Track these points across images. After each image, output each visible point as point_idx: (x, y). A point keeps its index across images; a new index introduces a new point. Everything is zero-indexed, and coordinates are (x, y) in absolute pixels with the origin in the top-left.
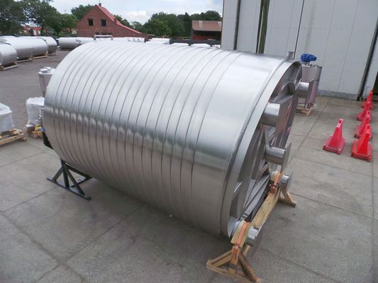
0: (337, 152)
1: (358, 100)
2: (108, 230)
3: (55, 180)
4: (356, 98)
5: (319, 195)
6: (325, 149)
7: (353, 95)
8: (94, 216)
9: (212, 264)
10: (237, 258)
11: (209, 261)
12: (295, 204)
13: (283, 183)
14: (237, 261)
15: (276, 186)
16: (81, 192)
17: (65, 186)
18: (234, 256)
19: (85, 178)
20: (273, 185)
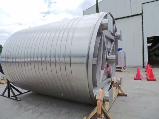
0: (140, 80)
1: (143, 67)
2: (27, 111)
3: (3, 95)
4: (142, 67)
7: (141, 66)
8: (20, 106)
9: (87, 118)
10: (101, 109)
11: (84, 117)
12: (127, 95)
13: (118, 82)
14: (101, 110)
15: (115, 83)
16: (16, 97)
17: (7, 96)
18: (99, 107)
19: (19, 93)
20: (114, 83)
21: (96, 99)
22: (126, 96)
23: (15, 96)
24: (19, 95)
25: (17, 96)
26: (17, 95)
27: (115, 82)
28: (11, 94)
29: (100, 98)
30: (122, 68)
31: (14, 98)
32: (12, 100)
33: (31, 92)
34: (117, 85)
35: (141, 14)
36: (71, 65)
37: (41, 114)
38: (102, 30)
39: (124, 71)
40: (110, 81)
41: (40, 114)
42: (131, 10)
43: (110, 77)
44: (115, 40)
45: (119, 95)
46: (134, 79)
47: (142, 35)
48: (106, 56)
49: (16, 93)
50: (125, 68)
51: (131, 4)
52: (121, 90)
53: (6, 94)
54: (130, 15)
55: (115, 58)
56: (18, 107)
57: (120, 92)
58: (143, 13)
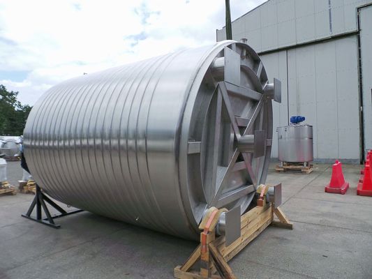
0: (340, 192)
2: (67, 249)
3: (28, 216)
4: (359, 162)
5: (321, 221)
6: (327, 191)
7: (355, 160)
8: (57, 239)
9: (181, 269)
10: (208, 249)
11: (177, 267)
12: (292, 225)
13: (270, 195)
14: (208, 253)
15: (263, 198)
16: (52, 222)
17: (36, 219)
18: (204, 246)
19: (61, 214)
20: (260, 198)
21: (200, 227)
22: (290, 227)
23: (50, 218)
24: (60, 216)
25: (55, 220)
26: (57, 217)
27: (262, 195)
28: (44, 215)
29: (207, 226)
30: (303, 165)
31: (48, 222)
32: (44, 226)
33: (85, 212)
34: (267, 203)
35: (357, 34)
36: (148, 154)
37: (94, 255)
38: (214, 80)
39: (310, 171)
40: (252, 193)
41: (91, 256)
42: (331, 24)
43: (251, 183)
44: (263, 101)
45: (273, 225)
46: (326, 191)
47: (357, 84)
48: (232, 135)
49: (54, 212)
50: (311, 166)
51: (330, 10)
52: (280, 216)
53: (34, 214)
54: (329, 35)
55: (253, 142)
56: (52, 241)
57: (276, 219)
58: (359, 30)
